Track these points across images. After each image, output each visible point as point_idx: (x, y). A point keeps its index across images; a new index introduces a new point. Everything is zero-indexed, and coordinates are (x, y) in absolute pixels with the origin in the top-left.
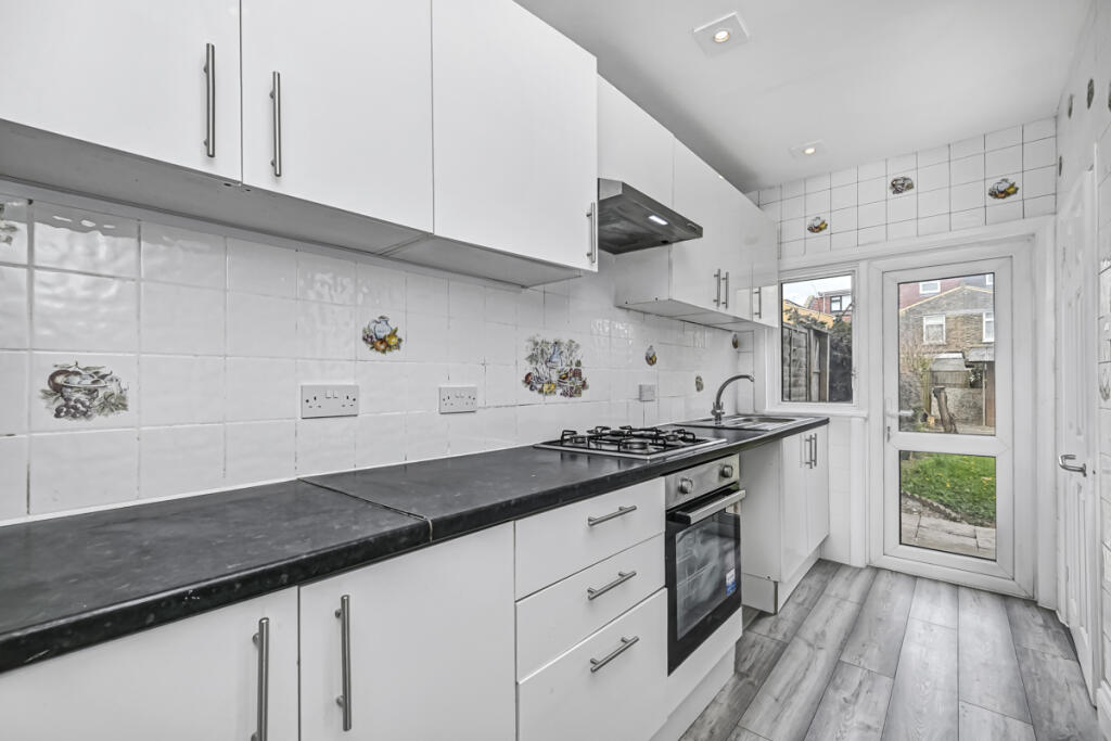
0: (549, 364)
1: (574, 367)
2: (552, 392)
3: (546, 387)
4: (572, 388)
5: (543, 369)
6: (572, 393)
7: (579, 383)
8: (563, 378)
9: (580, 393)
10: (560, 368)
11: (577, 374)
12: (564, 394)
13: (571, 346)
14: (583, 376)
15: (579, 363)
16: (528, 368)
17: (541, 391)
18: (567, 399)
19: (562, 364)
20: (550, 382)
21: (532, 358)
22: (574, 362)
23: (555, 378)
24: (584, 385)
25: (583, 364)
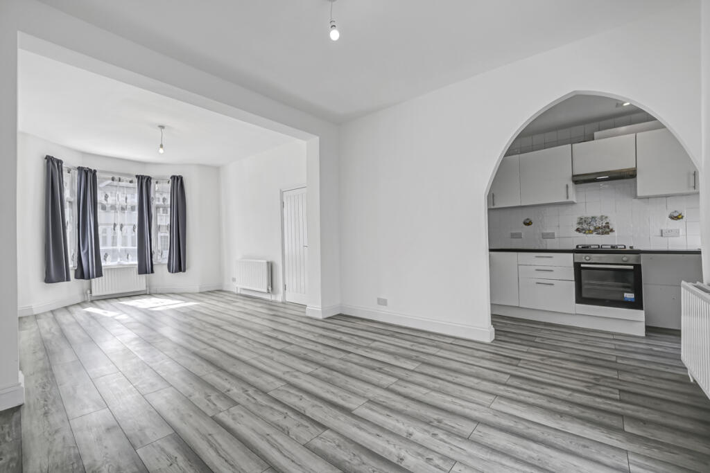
0: (589, 225)
2: (591, 233)
3: (587, 232)
4: (603, 232)
5: (585, 226)
8: (596, 229)
9: (608, 233)
10: (595, 226)
11: (606, 227)
12: (598, 234)
13: (601, 217)
14: (611, 227)
15: (607, 223)
16: (577, 226)
17: (584, 233)
19: (597, 224)
20: (589, 230)
21: (580, 223)
22: (604, 223)
23: (592, 229)
24: (610, 231)
25: (610, 223)
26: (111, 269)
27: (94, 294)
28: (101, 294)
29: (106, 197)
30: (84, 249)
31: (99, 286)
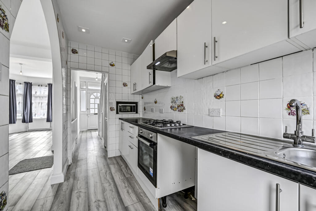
0: (175, 103)
1: (181, 103)
2: (176, 110)
3: (174, 109)
4: (181, 109)
5: (174, 104)
6: (181, 111)
7: (183, 108)
8: (178, 107)
9: (183, 111)
10: (178, 104)
11: (182, 105)
12: (179, 111)
13: (180, 97)
14: (184, 106)
15: (183, 102)
16: (171, 104)
17: (173, 110)
18: (179, 112)
19: (178, 103)
20: (175, 108)
21: (172, 102)
22: (181, 102)
23: (176, 107)
24: (184, 109)
25: (184, 102)
26: (36, 120)
27: (29, 129)
28: (32, 129)
29: (36, 92)
30: (25, 112)
31: (31, 126)
